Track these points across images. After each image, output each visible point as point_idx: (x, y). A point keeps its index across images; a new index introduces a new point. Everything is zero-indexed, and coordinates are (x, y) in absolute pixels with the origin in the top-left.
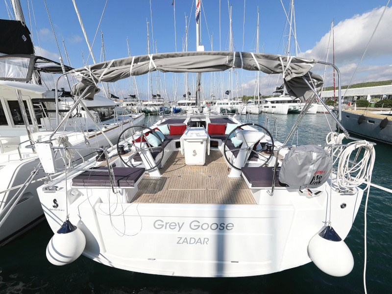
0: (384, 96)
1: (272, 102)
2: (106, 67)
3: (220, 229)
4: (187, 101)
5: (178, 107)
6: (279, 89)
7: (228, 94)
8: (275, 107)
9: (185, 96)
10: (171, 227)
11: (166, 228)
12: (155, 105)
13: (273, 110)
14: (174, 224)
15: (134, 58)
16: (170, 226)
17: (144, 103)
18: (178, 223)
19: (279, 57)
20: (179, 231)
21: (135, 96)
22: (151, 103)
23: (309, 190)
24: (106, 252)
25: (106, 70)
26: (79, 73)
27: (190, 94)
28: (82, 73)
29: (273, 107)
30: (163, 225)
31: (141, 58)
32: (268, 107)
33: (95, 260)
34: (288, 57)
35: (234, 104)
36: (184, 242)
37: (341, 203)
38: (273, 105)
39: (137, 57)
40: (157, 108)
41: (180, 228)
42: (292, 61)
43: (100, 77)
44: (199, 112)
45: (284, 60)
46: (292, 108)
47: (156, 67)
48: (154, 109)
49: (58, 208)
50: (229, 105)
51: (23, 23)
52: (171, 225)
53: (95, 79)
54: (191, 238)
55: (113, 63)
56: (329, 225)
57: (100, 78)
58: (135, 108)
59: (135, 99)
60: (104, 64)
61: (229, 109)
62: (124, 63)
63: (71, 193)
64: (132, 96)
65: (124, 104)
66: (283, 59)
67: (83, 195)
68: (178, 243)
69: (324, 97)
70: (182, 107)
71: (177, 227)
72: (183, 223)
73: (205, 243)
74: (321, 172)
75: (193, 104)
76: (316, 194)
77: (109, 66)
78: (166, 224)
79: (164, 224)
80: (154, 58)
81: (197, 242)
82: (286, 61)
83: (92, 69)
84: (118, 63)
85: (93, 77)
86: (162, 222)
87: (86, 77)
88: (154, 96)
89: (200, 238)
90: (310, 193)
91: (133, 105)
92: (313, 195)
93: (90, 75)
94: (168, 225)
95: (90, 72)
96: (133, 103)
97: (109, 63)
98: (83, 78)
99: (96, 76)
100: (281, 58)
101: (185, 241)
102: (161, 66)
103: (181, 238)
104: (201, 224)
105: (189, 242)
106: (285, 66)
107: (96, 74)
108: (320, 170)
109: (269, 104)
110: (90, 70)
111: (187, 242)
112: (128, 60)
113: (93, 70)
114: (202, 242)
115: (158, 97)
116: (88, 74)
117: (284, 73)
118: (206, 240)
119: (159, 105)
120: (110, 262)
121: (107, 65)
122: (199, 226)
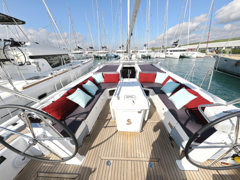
0: (233, 47)
1: (171, 51)
4: (121, 51)
5: (116, 54)
6: (176, 43)
7: (146, 46)
8: (172, 54)
9: (120, 47)
12: (104, 53)
13: (171, 56)
17: (97, 52)
21: (92, 47)
22: (101, 52)
27: (123, 46)
29: (171, 54)
32: (168, 54)
35: (149, 52)
38: (171, 53)
40: (105, 55)
44: (128, 58)
46: (182, 55)
48: (103, 55)
50: (146, 53)
58: (92, 54)
59: (92, 50)
61: (146, 55)
64: (91, 48)
65: (87, 52)
69: (200, 48)
70: (118, 54)
75: (125, 52)
88: (103, 48)
91: (91, 53)
96: (92, 52)
109: (169, 52)
115: (105, 48)
119: (106, 53)
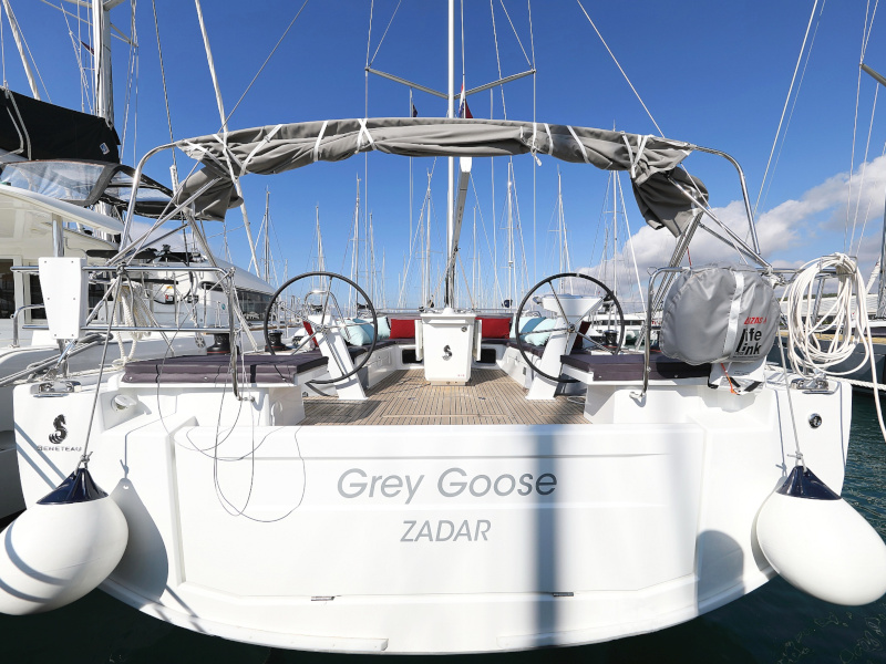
2: (261, 139)
3: (520, 491)
10: (388, 490)
11: (371, 495)
14: (396, 482)
15: (325, 123)
16: (384, 486)
18: (408, 478)
19: (621, 136)
20: (408, 502)
23: (733, 381)
24: (183, 580)
25: (261, 145)
26: (198, 146)
28: (205, 147)
30: (364, 486)
31: (342, 125)
33: (148, 609)
34: (640, 137)
36: (420, 535)
37: (808, 416)
39: (334, 121)
41: (412, 493)
42: (648, 145)
43: (244, 159)
45: (633, 142)
47: (371, 141)
49: (65, 443)
51: (110, 123)
52: (389, 482)
53: (233, 163)
54: (441, 523)
55: (279, 132)
56: (800, 464)
57: (246, 162)
60: (258, 132)
62: (304, 132)
63: (113, 399)
66: (629, 140)
67: (149, 413)
68: (403, 540)
71: (404, 490)
72: (422, 477)
73: (480, 535)
74: (758, 320)
76: (750, 389)
77: (270, 135)
78: (375, 480)
79: (368, 480)
80: (369, 126)
81: (459, 534)
82: (636, 144)
83: (230, 140)
84: (289, 133)
85: (231, 157)
86: (364, 474)
87: (213, 156)
89: (466, 522)
90: (734, 387)
92: (743, 393)
93: (224, 152)
94: (379, 484)
95: (225, 146)
97: (270, 130)
98: (206, 155)
99: (236, 158)
100: (625, 138)
101: (425, 531)
102: (384, 138)
103: (414, 523)
104: (468, 479)
105: (434, 536)
106: (635, 154)
107: (236, 152)
108: (757, 313)
110: (224, 143)
111: (430, 535)
112: (313, 126)
113: (231, 144)
114: (473, 535)
116: (220, 149)
117: (633, 168)
118: (483, 527)
120: (194, 616)
121: (265, 133)
122: (463, 485)
